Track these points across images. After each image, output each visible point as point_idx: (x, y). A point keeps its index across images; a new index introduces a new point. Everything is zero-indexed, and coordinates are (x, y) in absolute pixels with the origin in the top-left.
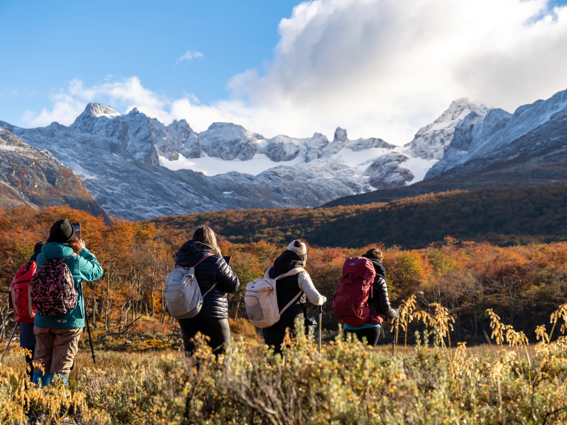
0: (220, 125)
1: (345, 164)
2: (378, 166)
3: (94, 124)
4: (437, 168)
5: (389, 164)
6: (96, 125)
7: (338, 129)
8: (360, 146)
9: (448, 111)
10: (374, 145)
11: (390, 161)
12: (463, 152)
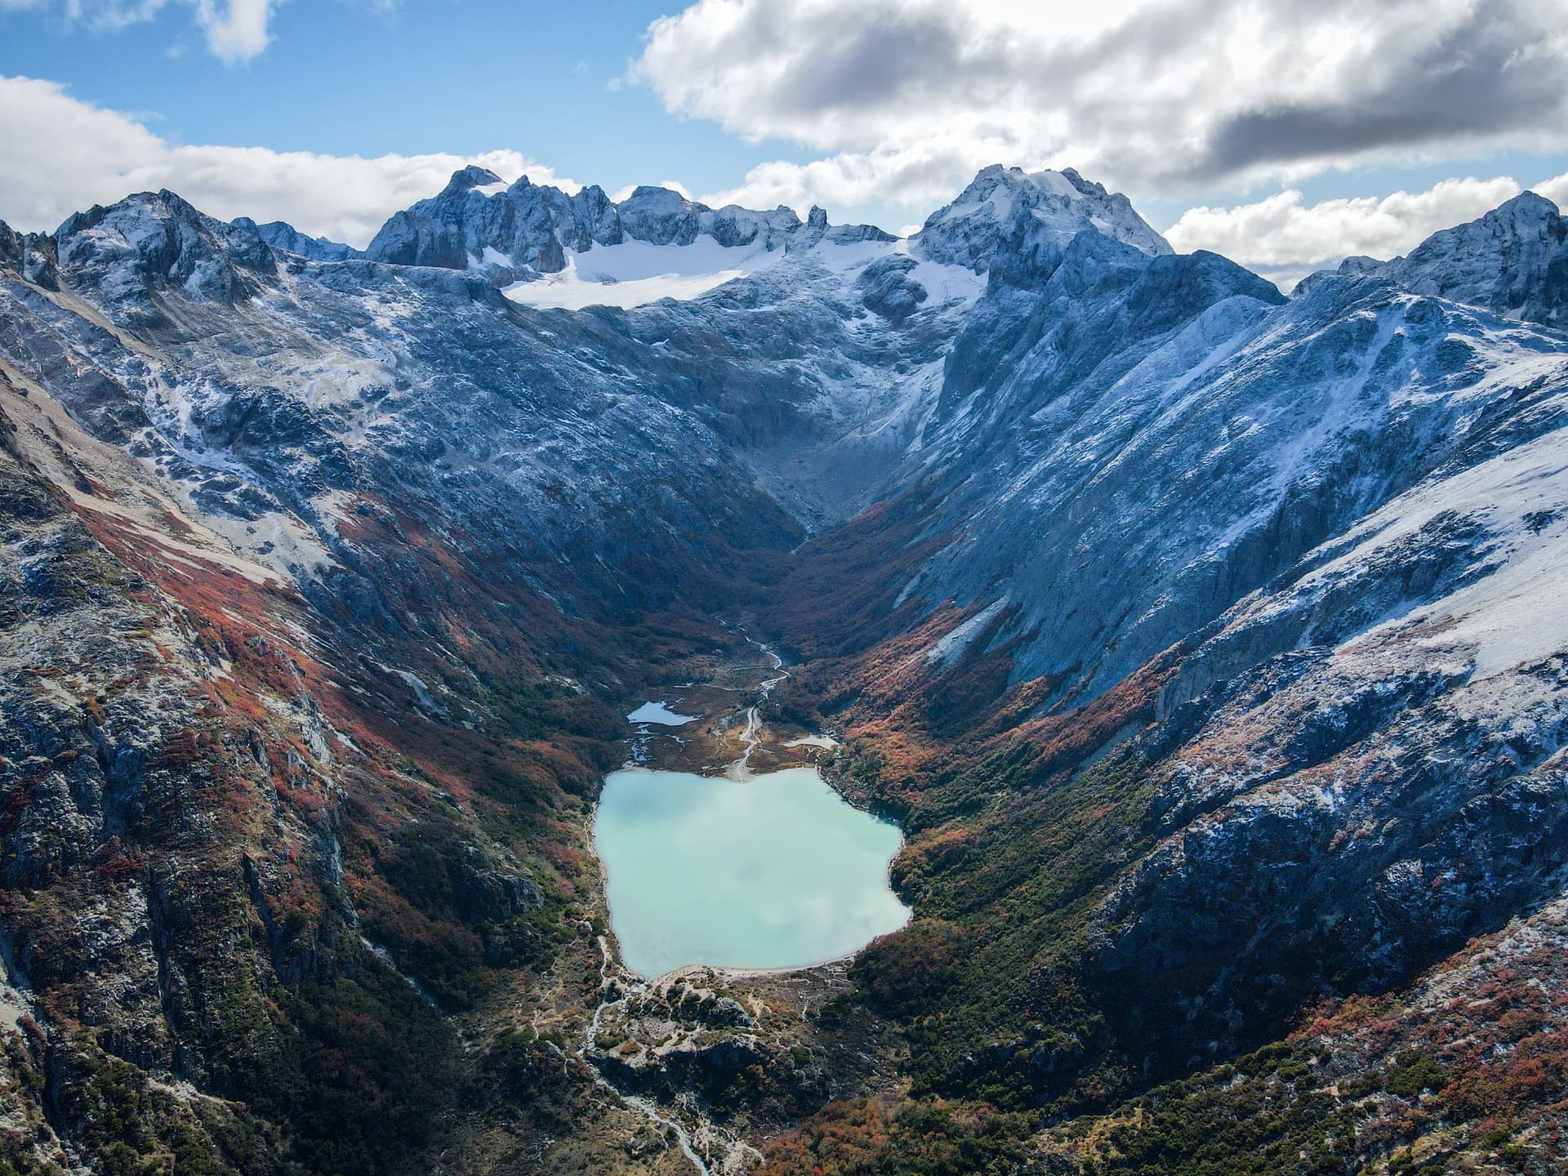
0: (648, 190)
1: (827, 267)
2: (874, 275)
3: (464, 204)
4: (983, 320)
5: (892, 273)
6: (468, 206)
7: (815, 209)
8: (848, 238)
9: (973, 187)
10: (866, 236)
11: (892, 268)
12: (1024, 293)
